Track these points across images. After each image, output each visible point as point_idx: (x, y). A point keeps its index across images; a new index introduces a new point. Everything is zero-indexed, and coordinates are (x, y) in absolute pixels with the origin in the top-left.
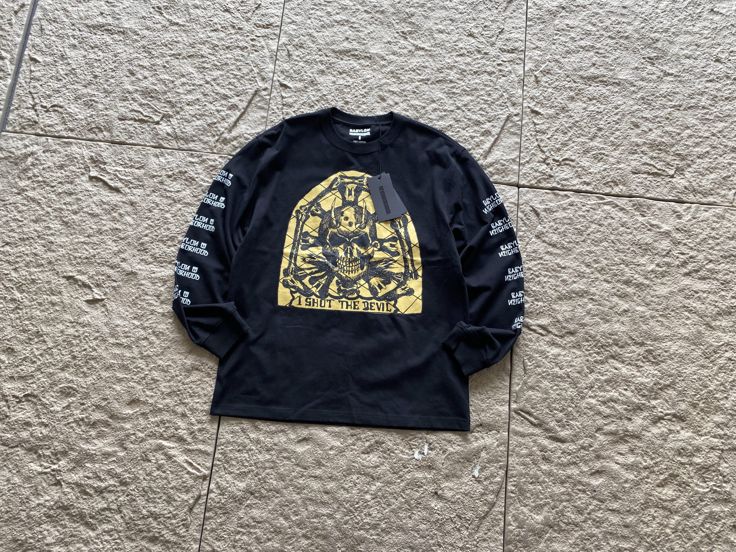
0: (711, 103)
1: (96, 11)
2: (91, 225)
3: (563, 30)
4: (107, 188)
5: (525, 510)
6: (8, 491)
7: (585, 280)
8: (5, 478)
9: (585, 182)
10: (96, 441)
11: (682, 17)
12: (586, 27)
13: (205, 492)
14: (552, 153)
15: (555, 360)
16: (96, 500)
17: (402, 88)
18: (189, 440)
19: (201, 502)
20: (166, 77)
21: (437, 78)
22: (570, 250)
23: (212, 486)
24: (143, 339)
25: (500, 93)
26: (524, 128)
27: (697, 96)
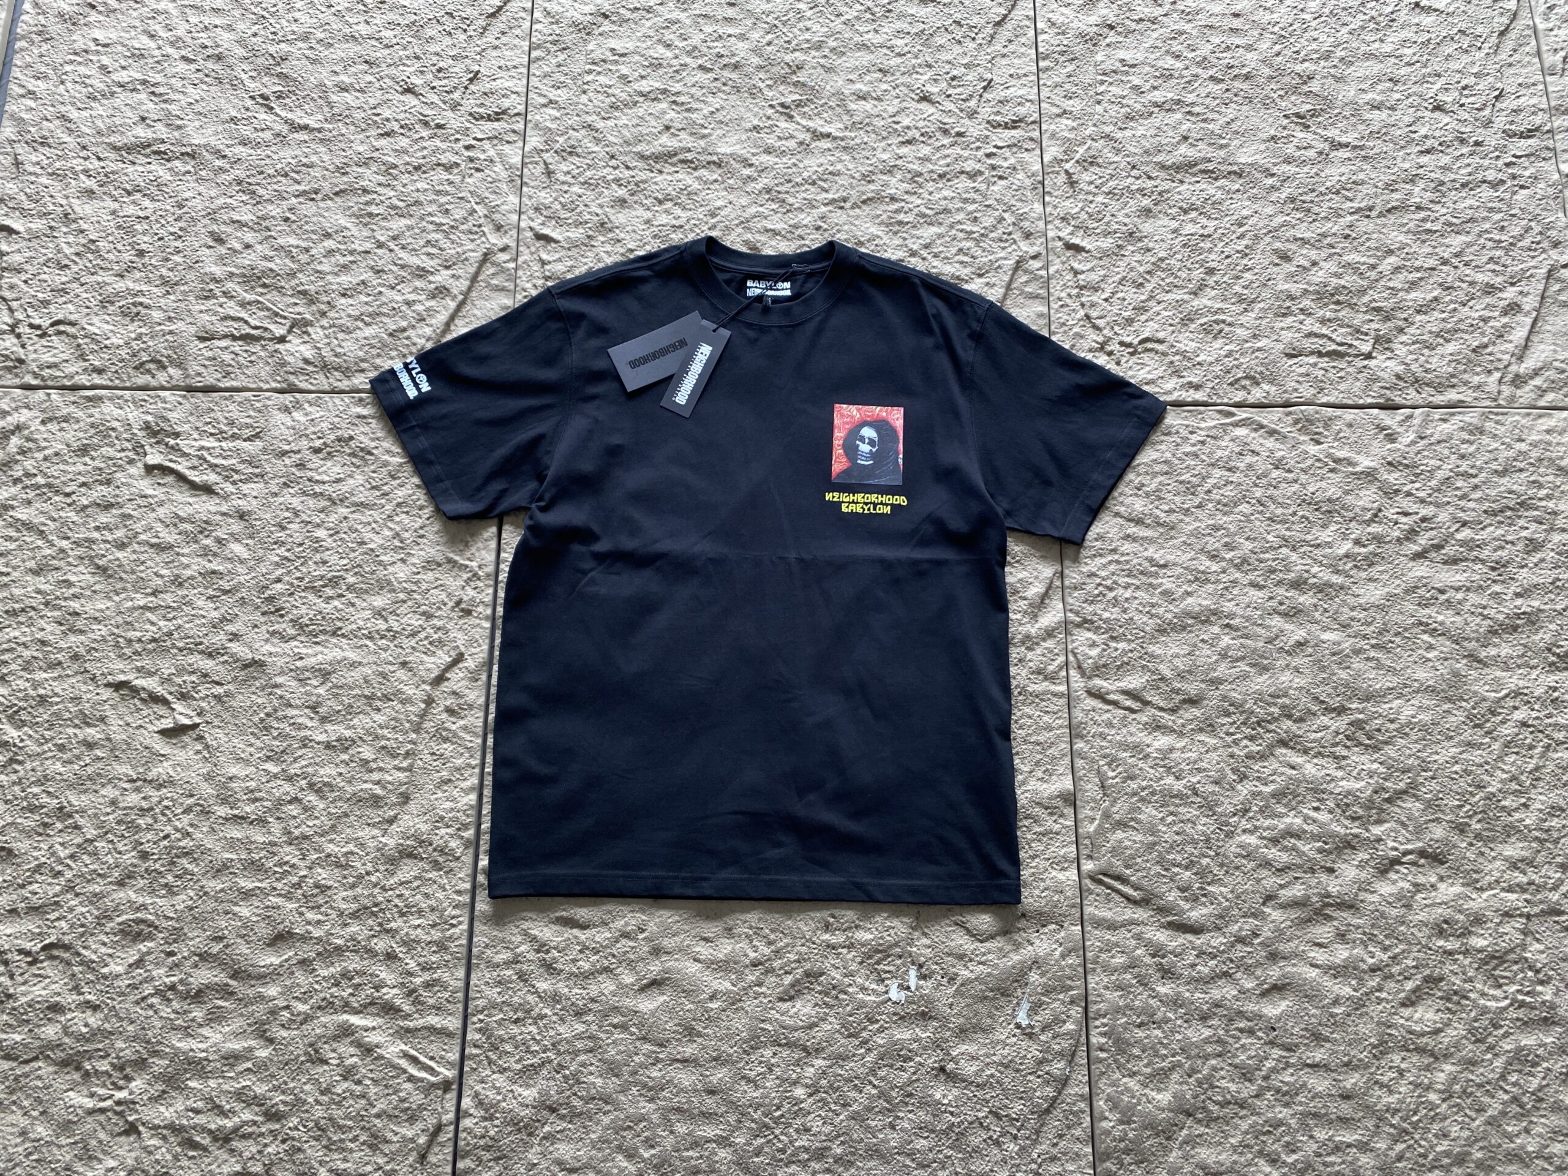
0: (1433, 196)
1: (130, 115)
2: (157, 568)
3: (1114, 72)
4: (186, 487)
5: (1131, 1083)
6: (26, 1156)
7: (1210, 588)
8: (15, 1130)
9: (1190, 383)
10: (205, 1031)
11: (1356, 24)
12: (1161, 63)
13: (451, 1116)
14: (1116, 328)
15: (1165, 762)
16: (216, 1158)
17: (792, 222)
18: (406, 1008)
19: (442, 1138)
20: (293, 240)
21: (863, 193)
22: (1172, 528)
23: (467, 1102)
24: (290, 802)
25: (997, 213)
26: (1053, 282)
27: (1403, 185)
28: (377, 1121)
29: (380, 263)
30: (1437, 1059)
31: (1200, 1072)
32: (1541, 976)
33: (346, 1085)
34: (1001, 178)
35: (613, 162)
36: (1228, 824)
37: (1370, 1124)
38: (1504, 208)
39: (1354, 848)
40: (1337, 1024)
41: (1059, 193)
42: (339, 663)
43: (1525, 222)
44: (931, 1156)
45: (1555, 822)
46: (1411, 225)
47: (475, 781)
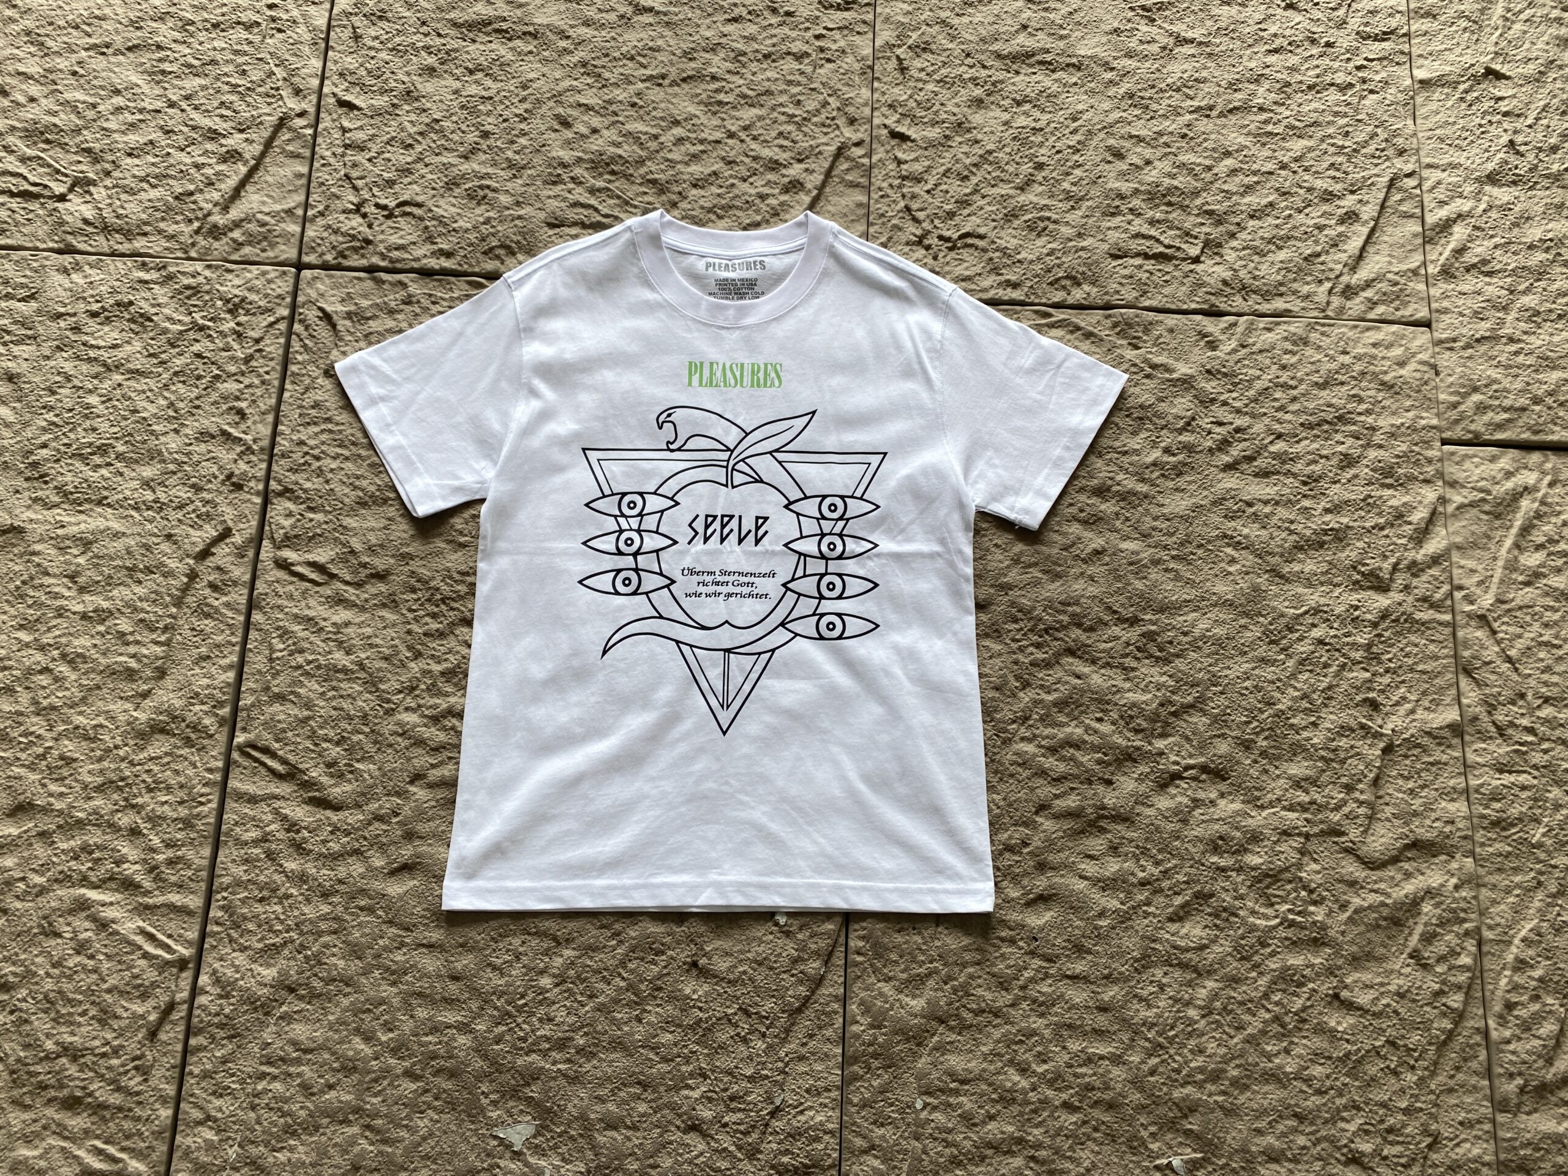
28: (107, 996)
29: (170, 123)
30: (1200, 975)
31: (956, 979)
32: (1314, 896)
33: (78, 959)
34: (829, 61)
35: (424, 29)
36: (1006, 731)
37: (1125, 1037)
38: (1351, 112)
39: (1135, 761)
40: (1100, 937)
41: (889, 79)
42: (102, 532)
43: (1370, 128)
44: (675, 1051)
45: (1343, 743)
46: (1252, 126)
47: (234, 658)
